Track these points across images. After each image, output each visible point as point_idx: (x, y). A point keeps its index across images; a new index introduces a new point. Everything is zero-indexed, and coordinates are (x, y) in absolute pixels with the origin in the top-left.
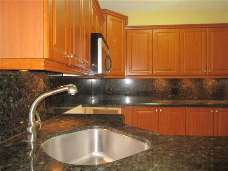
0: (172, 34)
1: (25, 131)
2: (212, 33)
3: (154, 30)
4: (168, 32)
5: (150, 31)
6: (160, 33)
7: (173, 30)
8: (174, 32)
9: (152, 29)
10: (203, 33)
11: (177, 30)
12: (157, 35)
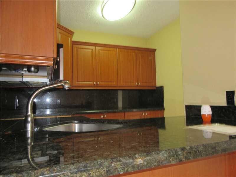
0: (112, 52)
1: (24, 118)
2: (140, 55)
3: (97, 47)
4: (108, 50)
5: (94, 48)
6: (102, 50)
7: (112, 49)
8: (113, 51)
9: (96, 46)
10: (134, 54)
11: (115, 49)
12: (100, 52)
